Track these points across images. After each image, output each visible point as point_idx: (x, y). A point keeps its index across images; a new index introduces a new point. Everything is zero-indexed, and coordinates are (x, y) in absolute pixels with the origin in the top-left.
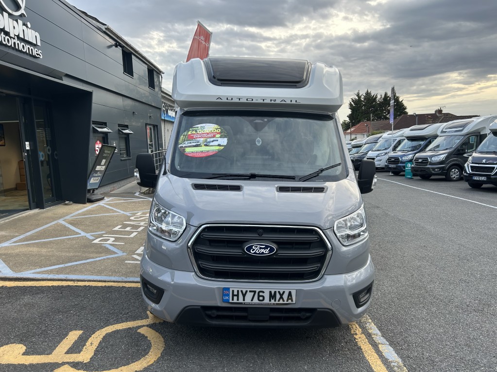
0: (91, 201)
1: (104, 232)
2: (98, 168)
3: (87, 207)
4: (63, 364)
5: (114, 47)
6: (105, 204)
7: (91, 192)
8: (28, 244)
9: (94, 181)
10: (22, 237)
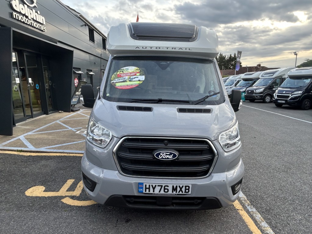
0: (73, 111)
1: (81, 128)
2: (77, 93)
3: (71, 114)
4: (66, 197)
5: (84, 26)
6: (81, 113)
7: (73, 106)
8: (42, 133)
9: (74, 100)
10: (38, 129)
